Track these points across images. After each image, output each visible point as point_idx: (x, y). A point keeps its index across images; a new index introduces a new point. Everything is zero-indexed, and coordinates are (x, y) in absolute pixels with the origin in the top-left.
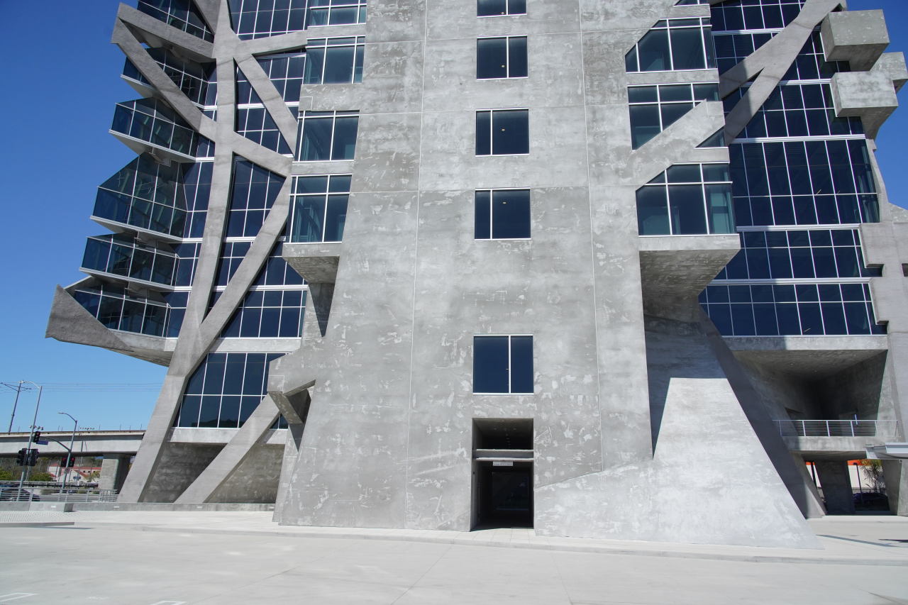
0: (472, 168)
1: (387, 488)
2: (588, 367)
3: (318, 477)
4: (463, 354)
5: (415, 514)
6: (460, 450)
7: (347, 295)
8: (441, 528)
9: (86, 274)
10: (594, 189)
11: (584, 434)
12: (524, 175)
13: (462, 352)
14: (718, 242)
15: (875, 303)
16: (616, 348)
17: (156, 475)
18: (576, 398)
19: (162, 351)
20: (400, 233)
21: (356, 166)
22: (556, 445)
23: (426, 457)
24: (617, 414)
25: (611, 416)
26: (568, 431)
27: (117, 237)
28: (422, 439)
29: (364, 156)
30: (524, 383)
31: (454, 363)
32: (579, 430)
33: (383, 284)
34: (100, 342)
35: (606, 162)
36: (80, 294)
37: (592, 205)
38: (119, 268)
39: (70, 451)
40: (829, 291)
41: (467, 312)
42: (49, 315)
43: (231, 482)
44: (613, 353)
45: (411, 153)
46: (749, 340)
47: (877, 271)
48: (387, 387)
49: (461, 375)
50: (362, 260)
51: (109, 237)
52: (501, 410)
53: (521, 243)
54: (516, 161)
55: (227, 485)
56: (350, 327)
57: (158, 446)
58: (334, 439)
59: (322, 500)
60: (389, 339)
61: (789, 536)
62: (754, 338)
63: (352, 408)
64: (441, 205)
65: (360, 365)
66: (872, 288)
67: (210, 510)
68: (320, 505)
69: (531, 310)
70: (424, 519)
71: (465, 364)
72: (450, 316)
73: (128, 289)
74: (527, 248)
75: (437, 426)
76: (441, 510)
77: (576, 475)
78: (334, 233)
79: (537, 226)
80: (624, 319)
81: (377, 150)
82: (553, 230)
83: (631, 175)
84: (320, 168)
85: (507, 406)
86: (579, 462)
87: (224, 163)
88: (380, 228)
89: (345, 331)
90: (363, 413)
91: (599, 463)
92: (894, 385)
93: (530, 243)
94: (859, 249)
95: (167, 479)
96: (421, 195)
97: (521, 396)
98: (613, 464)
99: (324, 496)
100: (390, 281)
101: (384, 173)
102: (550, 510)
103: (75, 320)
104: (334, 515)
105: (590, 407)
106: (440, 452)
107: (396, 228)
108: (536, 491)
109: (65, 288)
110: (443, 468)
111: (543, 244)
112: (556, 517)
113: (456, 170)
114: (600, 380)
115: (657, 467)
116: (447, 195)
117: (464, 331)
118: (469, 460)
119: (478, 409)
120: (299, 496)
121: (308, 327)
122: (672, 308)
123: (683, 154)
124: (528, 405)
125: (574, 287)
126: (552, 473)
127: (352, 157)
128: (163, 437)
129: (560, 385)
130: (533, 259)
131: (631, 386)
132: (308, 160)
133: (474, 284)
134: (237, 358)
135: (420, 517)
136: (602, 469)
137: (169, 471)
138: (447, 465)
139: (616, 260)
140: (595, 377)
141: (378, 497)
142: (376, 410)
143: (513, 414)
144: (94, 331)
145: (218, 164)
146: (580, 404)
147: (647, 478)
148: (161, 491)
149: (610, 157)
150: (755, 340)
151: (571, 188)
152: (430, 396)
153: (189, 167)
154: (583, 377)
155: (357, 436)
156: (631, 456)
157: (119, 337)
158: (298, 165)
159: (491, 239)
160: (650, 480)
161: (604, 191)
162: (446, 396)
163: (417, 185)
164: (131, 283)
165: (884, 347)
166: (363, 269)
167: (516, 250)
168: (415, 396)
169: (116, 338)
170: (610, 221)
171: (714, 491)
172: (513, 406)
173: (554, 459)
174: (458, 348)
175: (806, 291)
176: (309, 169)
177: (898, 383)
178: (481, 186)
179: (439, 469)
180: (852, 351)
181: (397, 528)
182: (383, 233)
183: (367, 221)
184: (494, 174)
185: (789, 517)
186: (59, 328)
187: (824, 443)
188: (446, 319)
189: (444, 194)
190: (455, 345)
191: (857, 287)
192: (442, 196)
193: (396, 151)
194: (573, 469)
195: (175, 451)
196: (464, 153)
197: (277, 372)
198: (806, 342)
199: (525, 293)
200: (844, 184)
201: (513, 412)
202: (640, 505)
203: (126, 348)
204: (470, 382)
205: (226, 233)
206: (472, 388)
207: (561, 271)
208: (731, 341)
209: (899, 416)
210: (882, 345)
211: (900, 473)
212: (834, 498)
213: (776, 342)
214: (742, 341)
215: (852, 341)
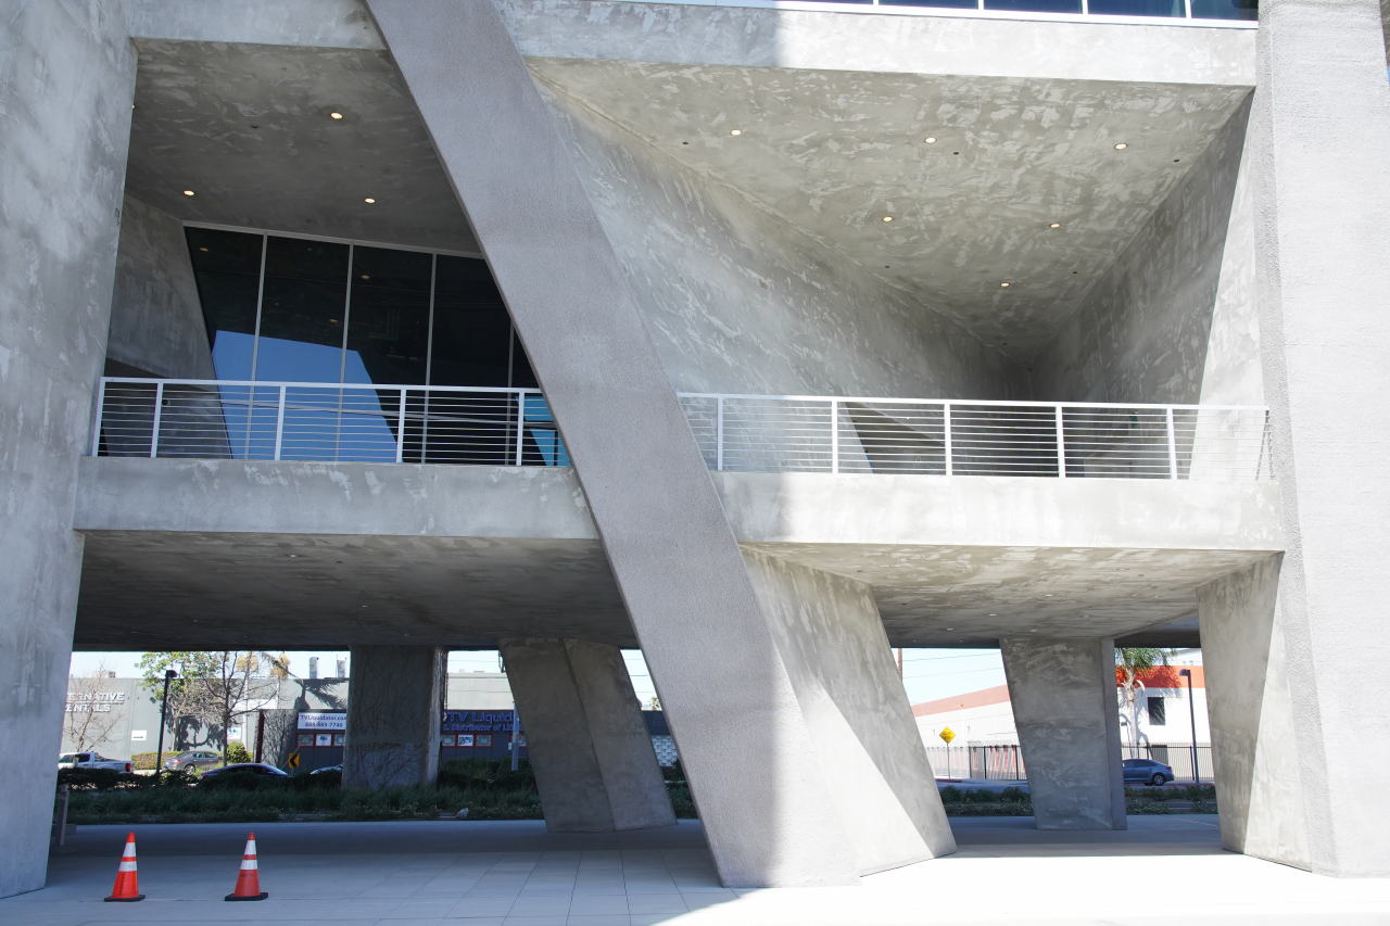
62: (650, 5)
92: (1267, 244)
165: (1242, 74)
177: (1283, 225)
187: (916, 510)
198: (892, 39)
208: (539, 13)
209: (1276, 382)
210: (1233, 64)
211: (1266, 659)
212: (1058, 772)
213: (750, 28)
214: (590, 18)
215: (1100, 42)
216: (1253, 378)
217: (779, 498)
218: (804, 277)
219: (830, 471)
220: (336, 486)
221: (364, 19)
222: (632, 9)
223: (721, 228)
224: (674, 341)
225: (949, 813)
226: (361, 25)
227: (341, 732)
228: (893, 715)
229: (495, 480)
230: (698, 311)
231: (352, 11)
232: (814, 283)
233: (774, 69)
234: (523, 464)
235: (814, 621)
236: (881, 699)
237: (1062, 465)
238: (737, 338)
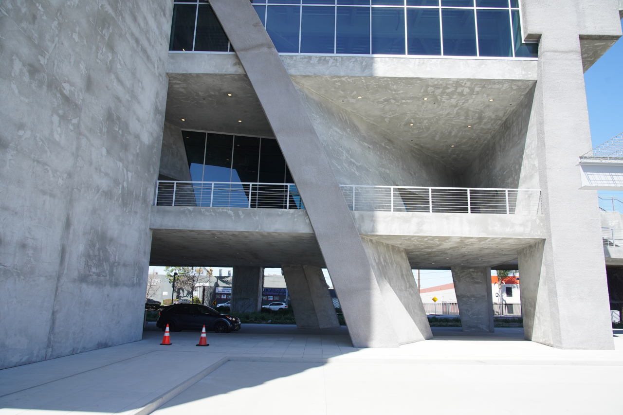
15: (524, 11)
46: (323, 61)
62: (331, 57)
92: (541, 133)
150: (331, 61)
165: (532, 76)
177: (546, 128)
198: (411, 66)
208: (295, 61)
209: (544, 181)
210: (529, 73)
211: (539, 275)
212: (470, 313)
213: (364, 63)
214: (312, 62)
215: (483, 66)
216: (536, 179)
217: (373, 220)
218: (383, 144)
219: (390, 211)
220: (229, 216)
221: (239, 64)
222: (325, 58)
223: (355, 129)
224: (339, 167)
225: (431, 326)
226: (238, 66)
227: (230, 294)
228: (412, 292)
229: (280, 213)
230: (347, 157)
231: (235, 62)
232: (387, 147)
233: (372, 77)
234: (289, 208)
235: (385, 261)
236: (408, 286)
237: (469, 209)
238: (360, 166)
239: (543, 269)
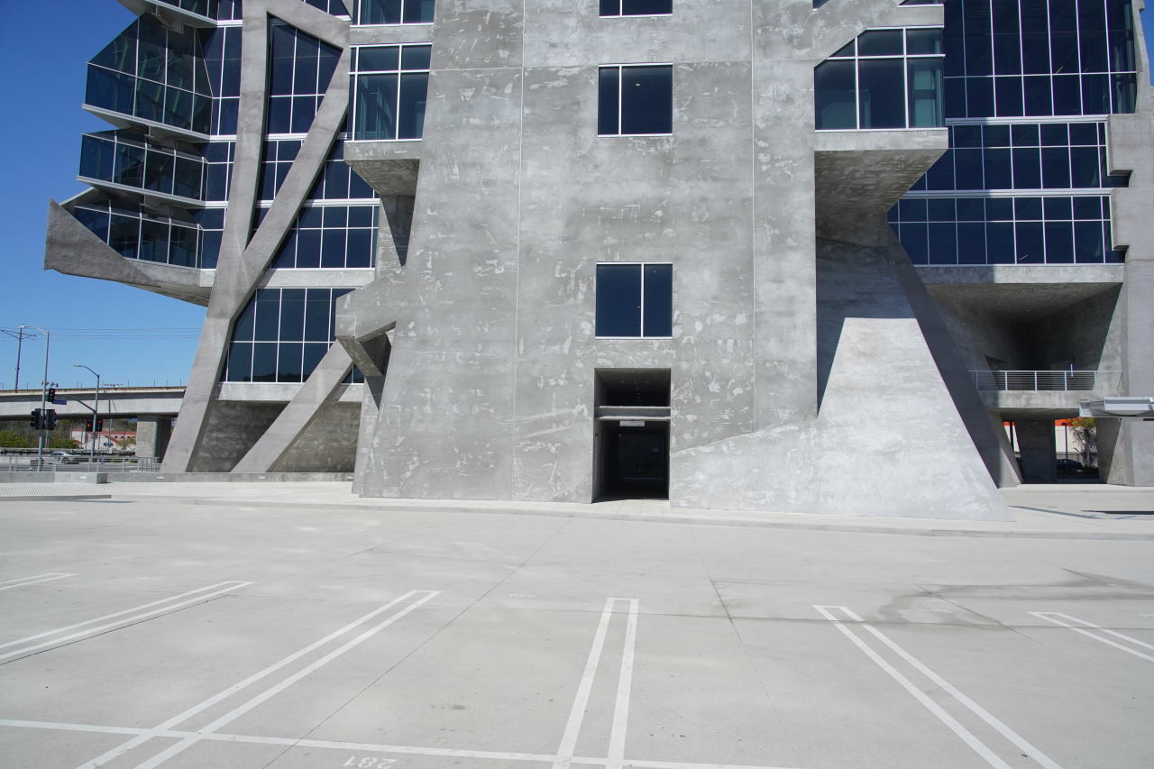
0: (594, 35)
1: (489, 453)
2: (741, 304)
3: (404, 440)
4: (583, 288)
5: (524, 483)
6: (579, 408)
7: (432, 211)
8: (556, 499)
9: (87, 185)
10: (759, 64)
11: (734, 386)
12: (664, 45)
13: (581, 285)
14: (919, 139)
15: (1114, 223)
16: (778, 280)
17: (205, 440)
18: (725, 342)
19: (197, 286)
20: (499, 127)
21: (437, 31)
22: (698, 400)
23: (537, 417)
24: (776, 363)
25: (768, 365)
26: (713, 383)
27: (122, 134)
28: (532, 394)
29: (448, 17)
30: (660, 324)
31: (572, 298)
32: (727, 382)
33: (478, 197)
34: (115, 275)
35: (776, 26)
36: (83, 211)
37: (756, 88)
38: (130, 177)
39: (95, 412)
40: (1058, 206)
41: (588, 233)
42: (45, 240)
43: (298, 448)
44: (774, 286)
45: (512, 13)
46: (948, 271)
47: (1122, 179)
48: (487, 330)
49: (581, 315)
50: (450, 164)
51: (110, 134)
52: (631, 358)
53: (659, 140)
54: (653, 24)
55: (293, 451)
56: (436, 254)
57: (205, 405)
58: (423, 395)
59: (411, 468)
60: (488, 269)
61: (975, 506)
62: (955, 267)
63: (444, 356)
64: (553, 87)
65: (451, 303)
66: (1114, 202)
67: (275, 481)
68: (408, 474)
69: (670, 230)
70: (537, 489)
71: (586, 299)
72: (566, 239)
73: (144, 204)
74: (667, 147)
75: (551, 377)
76: (556, 479)
77: (722, 437)
78: (411, 127)
79: (681, 117)
80: (790, 242)
81: (464, 8)
82: (703, 122)
83: (810, 45)
84: (387, 35)
85: (639, 354)
86: (726, 420)
87: (255, 28)
88: (472, 121)
89: (430, 258)
90: (457, 363)
91: (751, 422)
92: (1124, 328)
93: (672, 140)
94: (1103, 150)
95: (219, 444)
96: (526, 74)
97: (656, 341)
98: (768, 424)
99: (414, 463)
100: (487, 193)
101: (476, 41)
102: (689, 478)
103: (80, 246)
104: (426, 485)
105: (742, 353)
106: (554, 409)
107: (493, 120)
108: (672, 455)
109: (60, 204)
110: (558, 429)
111: (688, 141)
112: (697, 486)
113: (574, 38)
114: (756, 321)
115: (822, 427)
116: (561, 73)
117: (584, 258)
118: (591, 419)
119: (602, 357)
120: (382, 463)
121: (384, 254)
122: (852, 228)
123: (882, 15)
124: (665, 352)
125: (727, 200)
126: (693, 435)
127: (432, 20)
128: (209, 393)
129: (705, 326)
130: (674, 162)
131: (795, 327)
132: (372, 23)
133: (597, 195)
134: (294, 295)
135: (531, 486)
136: (754, 429)
137: (221, 435)
138: (564, 425)
139: (782, 164)
140: (750, 317)
141: (479, 464)
142: (474, 358)
143: (646, 363)
144: (107, 261)
145: (248, 31)
146: (730, 350)
147: (808, 439)
148: (214, 458)
149: (782, 19)
151: (729, 64)
152: (542, 341)
153: (209, 33)
154: (734, 316)
155: (451, 391)
156: (791, 413)
157: (139, 268)
158: (358, 30)
159: (620, 135)
160: (812, 442)
161: (772, 68)
162: (562, 340)
163: (520, 58)
164: (147, 196)
165: (1119, 279)
166: (452, 177)
167: (652, 150)
168: (522, 341)
169: (136, 269)
170: (779, 110)
171: (889, 455)
172: (645, 353)
173: (695, 417)
174: (577, 280)
175: (1028, 207)
176: (374, 36)
177: (1129, 324)
178: (606, 60)
179: (553, 430)
180: (1077, 285)
181: (504, 499)
182: (475, 127)
183: (454, 109)
184: (625, 44)
185: (978, 485)
186: (59, 256)
187: (1028, 400)
188: (561, 243)
189: (558, 71)
190: (573, 276)
191: (1094, 201)
192: (554, 76)
193: (491, 10)
194: (719, 429)
195: (225, 411)
196: (584, 13)
197: (346, 312)
198: (1020, 273)
199: (663, 208)
200: (1094, 59)
201: (645, 360)
202: (798, 472)
203: (152, 283)
204: (591, 323)
205: (267, 129)
206: (594, 330)
207: (711, 178)
210: (1116, 276)
213: (982, 272)
214: (939, 271)
215: (1079, 272)
216: (1118, 362)
222: (950, 268)
225: (1021, 473)
237: (1065, 387)
239: (1121, 431)
